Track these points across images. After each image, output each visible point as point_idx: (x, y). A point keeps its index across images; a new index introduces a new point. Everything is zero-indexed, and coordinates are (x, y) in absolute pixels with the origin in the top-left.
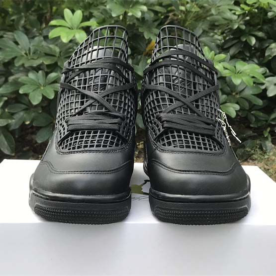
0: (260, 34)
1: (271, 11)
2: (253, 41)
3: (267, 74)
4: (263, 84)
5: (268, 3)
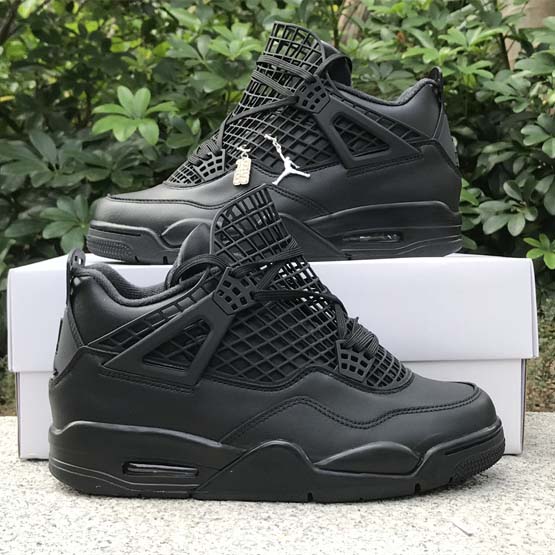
0: (465, 131)
3: (482, 200)
4: (476, 215)
5: (476, 75)
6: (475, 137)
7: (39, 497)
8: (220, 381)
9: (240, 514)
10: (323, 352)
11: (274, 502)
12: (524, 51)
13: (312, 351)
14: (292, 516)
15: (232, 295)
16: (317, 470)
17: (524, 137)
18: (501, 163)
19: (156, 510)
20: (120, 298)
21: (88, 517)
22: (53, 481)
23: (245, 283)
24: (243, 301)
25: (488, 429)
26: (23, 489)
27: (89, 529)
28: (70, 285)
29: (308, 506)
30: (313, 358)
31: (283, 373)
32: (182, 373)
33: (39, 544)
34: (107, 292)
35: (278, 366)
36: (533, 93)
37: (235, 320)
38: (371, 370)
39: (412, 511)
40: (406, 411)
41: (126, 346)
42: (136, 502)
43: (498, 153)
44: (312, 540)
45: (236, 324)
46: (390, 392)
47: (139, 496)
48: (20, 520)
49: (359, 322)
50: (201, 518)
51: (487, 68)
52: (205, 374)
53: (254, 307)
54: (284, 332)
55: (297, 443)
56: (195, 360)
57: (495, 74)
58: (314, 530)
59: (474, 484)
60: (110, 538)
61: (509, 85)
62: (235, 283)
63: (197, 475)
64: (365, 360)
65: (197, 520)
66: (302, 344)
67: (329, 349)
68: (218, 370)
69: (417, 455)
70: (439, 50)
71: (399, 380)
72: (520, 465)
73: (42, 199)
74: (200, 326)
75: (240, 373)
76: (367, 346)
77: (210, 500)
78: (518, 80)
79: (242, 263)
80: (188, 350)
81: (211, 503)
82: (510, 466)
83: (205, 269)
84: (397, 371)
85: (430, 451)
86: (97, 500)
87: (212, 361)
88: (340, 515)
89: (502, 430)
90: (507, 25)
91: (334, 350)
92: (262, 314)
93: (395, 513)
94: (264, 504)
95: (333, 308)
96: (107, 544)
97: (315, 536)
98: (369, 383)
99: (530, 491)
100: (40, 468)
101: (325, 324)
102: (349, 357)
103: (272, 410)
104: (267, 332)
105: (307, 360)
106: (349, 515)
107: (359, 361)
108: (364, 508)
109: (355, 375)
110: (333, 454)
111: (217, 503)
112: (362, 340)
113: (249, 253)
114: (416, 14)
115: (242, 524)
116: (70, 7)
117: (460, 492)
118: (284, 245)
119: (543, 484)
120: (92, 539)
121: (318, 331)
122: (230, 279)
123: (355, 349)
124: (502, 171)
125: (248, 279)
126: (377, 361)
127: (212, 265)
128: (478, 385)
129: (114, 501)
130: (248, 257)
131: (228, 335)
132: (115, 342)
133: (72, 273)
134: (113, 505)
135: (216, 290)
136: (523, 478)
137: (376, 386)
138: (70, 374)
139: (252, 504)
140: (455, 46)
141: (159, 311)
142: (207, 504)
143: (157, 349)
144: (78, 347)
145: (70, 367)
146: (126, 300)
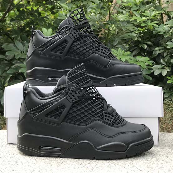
0: (149, 43)
1: (154, 30)
2: (146, 47)
3: (154, 64)
4: (152, 69)
5: (153, 26)
6: (152, 45)
7: (14, 156)
8: (68, 122)
9: (73, 162)
10: (99, 115)
11: (84, 159)
12: (168, 18)
13: (96, 114)
14: (88, 163)
15: (72, 97)
16: (96, 150)
17: (167, 45)
18: (160, 53)
19: (48, 161)
20: (39, 97)
21: (28, 162)
22: (18, 151)
23: (76, 93)
24: (76, 99)
25: (149, 139)
26: (9, 153)
27: (28, 166)
28: (24, 93)
29: (94, 161)
30: (96, 116)
31: (87, 121)
32: (57, 120)
33: (13, 170)
34: (35, 95)
35: (85, 118)
36: (171, 31)
37: (73, 104)
38: (114, 120)
39: (125, 163)
40: (123, 133)
41: (40, 112)
42: (42, 158)
43: (159, 50)
44: (94, 171)
45: (74, 105)
46: (119, 127)
47: (43, 156)
48: (8, 163)
49: (111, 105)
50: (61, 163)
51: (157, 24)
52: (63, 121)
53: (79, 101)
54: (87, 108)
55: (91, 141)
56: (61, 116)
57: (159, 25)
58: (95, 168)
59: (144, 155)
60: (34, 169)
61: (163, 29)
62: (73, 94)
63: (61, 150)
64: (112, 117)
65: (60, 164)
66: (93, 112)
67: (101, 114)
68: (68, 119)
69: (127, 146)
70: (142, 18)
71: (122, 123)
72: (159, 149)
73: (19, 62)
74: (62, 106)
75: (74, 120)
76: (112, 113)
77: (64, 158)
78: (166, 28)
79: (76, 87)
80: (59, 113)
81: (65, 159)
82: (155, 149)
83: (64, 89)
84: (122, 120)
85: (131, 145)
86: (31, 157)
87: (66, 117)
88: (103, 164)
89: (153, 139)
90: (163, 10)
91: (103, 114)
92: (81, 103)
93: (119, 163)
94: (81, 159)
95: (103, 101)
96: (33, 171)
97: (95, 170)
98: (113, 124)
99: (161, 158)
100: (15, 147)
101: (100, 106)
102: (107, 116)
103: (83, 132)
104: (83, 108)
105: (94, 117)
106: (105, 164)
107: (110, 117)
108: (110, 162)
109: (108, 122)
110: (101, 145)
111: (66, 159)
112: (111, 111)
113: (78, 84)
114: (135, 6)
115: (74, 165)
116: (29, 2)
117: (140, 157)
118: (88, 82)
119: (165, 156)
120: (29, 169)
121: (98, 108)
122: (72, 92)
123: (109, 114)
124: (160, 56)
125: (77, 92)
126: (115, 118)
127: (66, 88)
128: (146, 125)
129: (36, 158)
130: (78, 85)
131: (71, 109)
132: (37, 110)
133: (25, 89)
134: (36, 159)
135: (67, 96)
136: (159, 153)
137: (115, 125)
138: (24, 119)
139: (77, 159)
140: (147, 16)
141: (50, 101)
142: (64, 159)
143: (50, 113)
144: (26, 111)
145: (24, 117)
146: (41, 98)
